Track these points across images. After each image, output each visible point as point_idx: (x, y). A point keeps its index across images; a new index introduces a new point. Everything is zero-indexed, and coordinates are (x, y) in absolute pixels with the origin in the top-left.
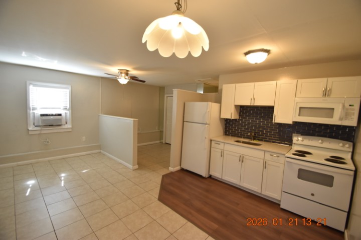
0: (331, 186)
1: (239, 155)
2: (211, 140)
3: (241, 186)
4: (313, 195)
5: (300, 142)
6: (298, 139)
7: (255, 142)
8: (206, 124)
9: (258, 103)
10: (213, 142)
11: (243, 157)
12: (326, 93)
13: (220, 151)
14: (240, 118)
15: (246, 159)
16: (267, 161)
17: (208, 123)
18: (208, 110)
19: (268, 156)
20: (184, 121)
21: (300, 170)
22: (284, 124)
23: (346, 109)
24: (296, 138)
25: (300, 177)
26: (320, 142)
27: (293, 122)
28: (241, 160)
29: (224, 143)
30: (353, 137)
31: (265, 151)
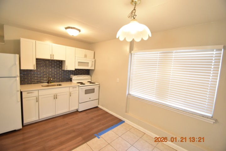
0: (94, 92)
1: (53, 95)
2: (21, 92)
3: (57, 115)
4: (90, 98)
5: (76, 79)
6: (74, 78)
7: (52, 84)
8: (16, 77)
9: (56, 58)
10: (24, 93)
11: (57, 95)
12: (86, 56)
13: (35, 98)
16: (71, 92)
18: (17, 63)
19: (71, 89)
21: (86, 90)
23: (92, 63)
24: (74, 77)
25: (86, 93)
26: (83, 77)
27: (75, 69)
28: (55, 97)
29: (38, 90)
30: (89, 73)
31: (69, 87)
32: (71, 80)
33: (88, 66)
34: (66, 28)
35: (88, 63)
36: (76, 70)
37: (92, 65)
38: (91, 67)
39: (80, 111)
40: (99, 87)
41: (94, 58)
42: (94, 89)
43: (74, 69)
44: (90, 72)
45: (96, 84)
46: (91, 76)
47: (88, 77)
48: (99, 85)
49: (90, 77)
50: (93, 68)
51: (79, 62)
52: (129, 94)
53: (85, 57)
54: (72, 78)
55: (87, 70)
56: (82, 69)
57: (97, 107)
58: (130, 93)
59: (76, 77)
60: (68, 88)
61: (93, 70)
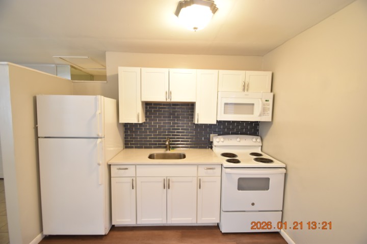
0: (267, 188)
1: (162, 179)
2: (109, 166)
4: (253, 204)
5: (220, 144)
7: (172, 151)
8: (97, 138)
10: (113, 169)
11: (169, 180)
12: (245, 87)
13: (130, 180)
14: (146, 120)
15: (173, 182)
17: (100, 135)
18: (98, 112)
19: (202, 171)
20: (37, 137)
21: (240, 179)
22: (210, 125)
23: (264, 105)
24: (218, 140)
25: (240, 188)
26: (238, 140)
27: (217, 121)
28: (167, 185)
29: (136, 165)
30: (258, 130)
31: (198, 165)
32: (210, 145)
33: (252, 113)
35: (253, 104)
37: (264, 110)
38: (260, 115)
40: (286, 175)
41: (271, 91)
42: (268, 179)
44: (260, 128)
45: (276, 164)
46: (262, 140)
47: (254, 140)
48: (285, 168)
49: (259, 140)
50: (267, 118)
51: (226, 104)
53: (244, 90)
54: (212, 142)
55: (252, 122)
56: (238, 122)
59: (222, 140)
60: (195, 168)
61: (268, 124)
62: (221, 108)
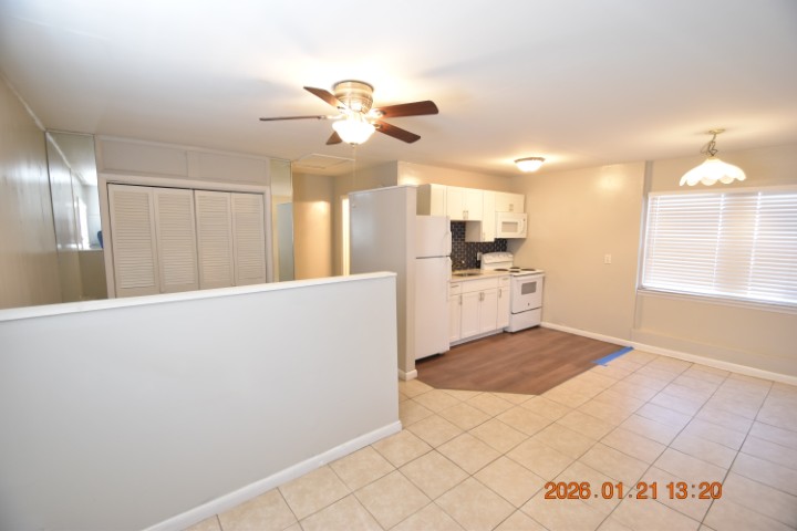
0: (535, 291)
4: (529, 305)
5: (490, 261)
6: (488, 259)
8: (447, 256)
11: (483, 293)
13: (458, 297)
24: (489, 257)
25: (523, 293)
26: (500, 256)
27: (495, 239)
28: (481, 298)
29: (462, 282)
30: (506, 248)
31: (499, 277)
32: (478, 265)
33: (516, 231)
34: (516, 161)
35: (516, 223)
36: (497, 240)
37: (523, 229)
38: (521, 233)
39: (514, 330)
40: (543, 278)
41: (525, 212)
42: (536, 282)
43: (492, 240)
44: (508, 245)
45: (538, 271)
46: (514, 255)
47: (510, 256)
48: (543, 273)
50: (524, 235)
51: (504, 223)
52: (642, 288)
53: (511, 210)
54: (480, 262)
57: (537, 327)
58: (644, 284)
62: (500, 226)
